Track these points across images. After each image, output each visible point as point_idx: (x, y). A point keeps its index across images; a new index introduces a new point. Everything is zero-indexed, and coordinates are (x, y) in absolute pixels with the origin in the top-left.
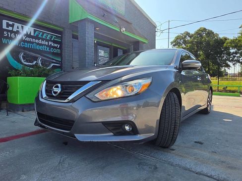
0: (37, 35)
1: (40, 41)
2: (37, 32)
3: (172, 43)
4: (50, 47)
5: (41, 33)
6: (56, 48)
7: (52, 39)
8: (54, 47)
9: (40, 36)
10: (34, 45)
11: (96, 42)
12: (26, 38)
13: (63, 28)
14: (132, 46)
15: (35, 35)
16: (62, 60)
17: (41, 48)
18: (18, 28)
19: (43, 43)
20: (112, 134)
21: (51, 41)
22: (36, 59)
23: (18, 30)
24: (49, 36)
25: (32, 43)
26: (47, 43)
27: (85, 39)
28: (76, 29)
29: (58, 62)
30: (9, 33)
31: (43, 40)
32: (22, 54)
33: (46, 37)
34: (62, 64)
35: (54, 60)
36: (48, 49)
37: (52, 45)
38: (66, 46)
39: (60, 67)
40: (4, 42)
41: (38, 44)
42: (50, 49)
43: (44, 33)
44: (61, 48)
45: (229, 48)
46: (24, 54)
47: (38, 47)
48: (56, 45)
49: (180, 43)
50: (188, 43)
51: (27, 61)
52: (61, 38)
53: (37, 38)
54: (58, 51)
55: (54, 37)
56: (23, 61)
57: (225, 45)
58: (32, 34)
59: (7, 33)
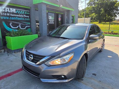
0: (18, 12)
1: (19, 16)
2: (17, 11)
3: (87, 4)
4: (25, 18)
5: (19, 11)
6: (27, 18)
7: (25, 14)
8: (26, 18)
9: (19, 13)
10: (16, 18)
11: (47, 12)
12: (12, 15)
13: (30, 7)
14: (66, 12)
15: (16, 13)
16: (31, 24)
17: (20, 19)
18: (7, 10)
19: (21, 16)
20: (56, 79)
21: (25, 15)
22: (18, 25)
23: (7, 11)
24: (23, 12)
25: (15, 17)
26: (22, 16)
27: (42, 13)
28: (37, 7)
29: (29, 25)
30: (4, 13)
31: (20, 14)
32: (11, 23)
33: (22, 13)
34: (31, 26)
35: (27, 24)
36: (23, 19)
37: (25, 16)
38: (33, 17)
39: (30, 28)
40: (1, 18)
41: (18, 17)
42: (24, 19)
43: (20, 11)
44: (30, 18)
45: (118, 7)
46: (12, 23)
47: (18, 19)
48: (27, 17)
49: (92, 4)
50: (96, 4)
51: (14, 27)
52: (30, 12)
53: (17, 14)
54: (29, 19)
55: (26, 12)
56: (12, 27)
57: (115, 5)
58: (15, 12)
59: (2, 13)
